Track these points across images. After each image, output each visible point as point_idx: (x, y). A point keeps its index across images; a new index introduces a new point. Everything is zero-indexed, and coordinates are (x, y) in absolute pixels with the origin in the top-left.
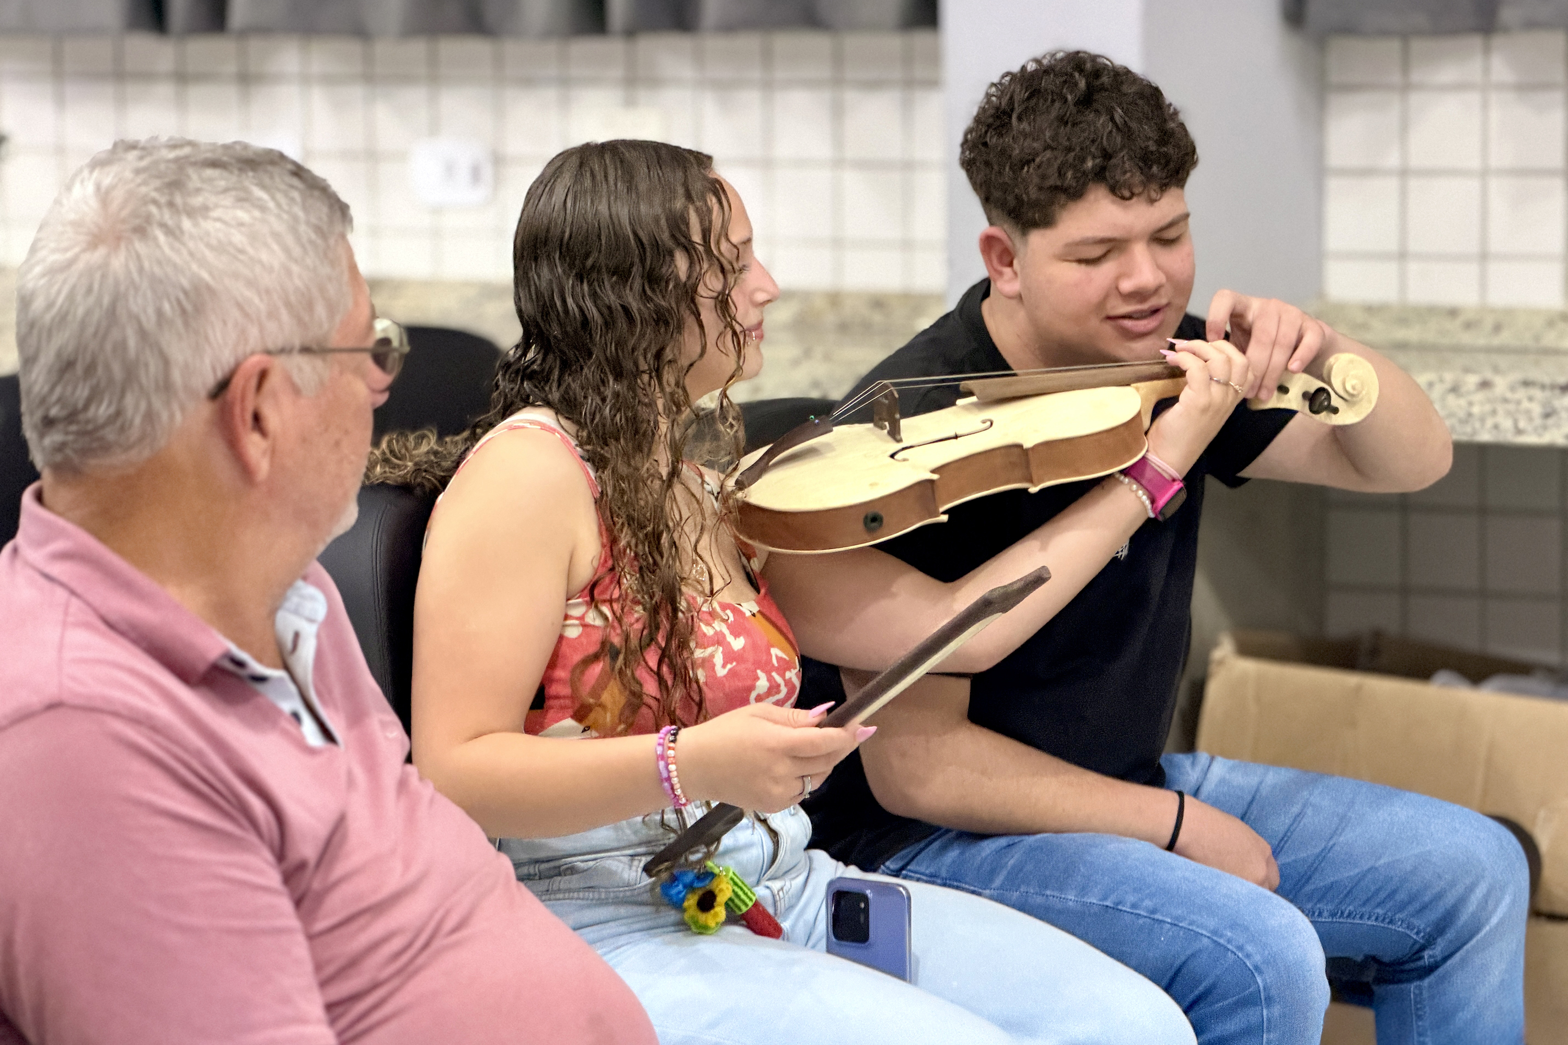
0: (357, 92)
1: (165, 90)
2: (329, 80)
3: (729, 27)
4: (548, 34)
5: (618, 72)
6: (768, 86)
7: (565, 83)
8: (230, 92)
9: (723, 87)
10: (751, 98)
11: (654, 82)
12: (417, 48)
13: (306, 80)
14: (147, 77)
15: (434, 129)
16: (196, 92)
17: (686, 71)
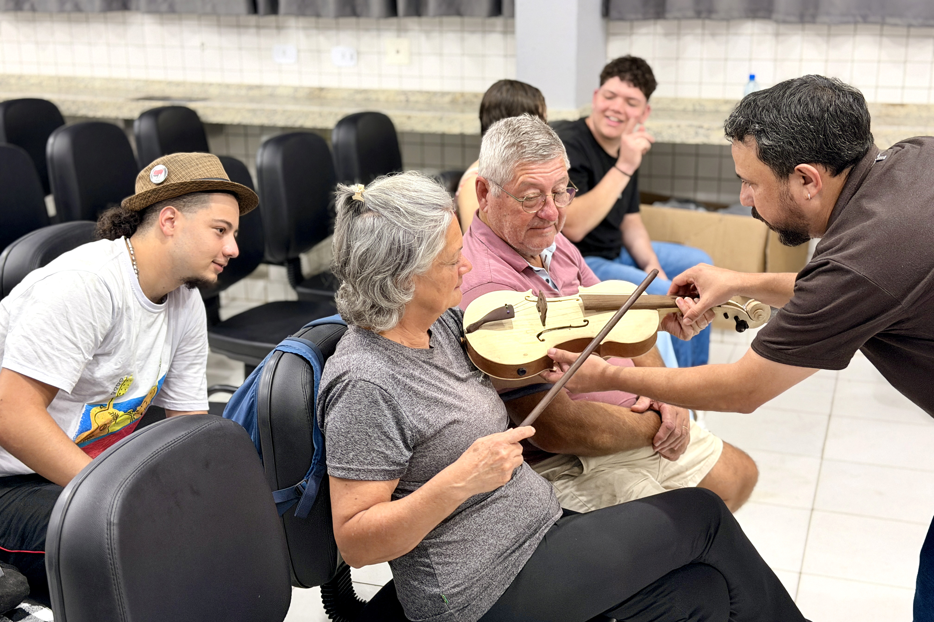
0: (314, 32)
1: (253, 31)
2: (305, 28)
3: (434, 16)
4: (379, 18)
6: (441, 32)
7: (378, 30)
8: (274, 31)
9: (427, 32)
10: (435, 35)
11: (406, 30)
13: (297, 28)
14: (247, 27)
15: (338, 43)
16: (263, 31)
17: (416, 28)
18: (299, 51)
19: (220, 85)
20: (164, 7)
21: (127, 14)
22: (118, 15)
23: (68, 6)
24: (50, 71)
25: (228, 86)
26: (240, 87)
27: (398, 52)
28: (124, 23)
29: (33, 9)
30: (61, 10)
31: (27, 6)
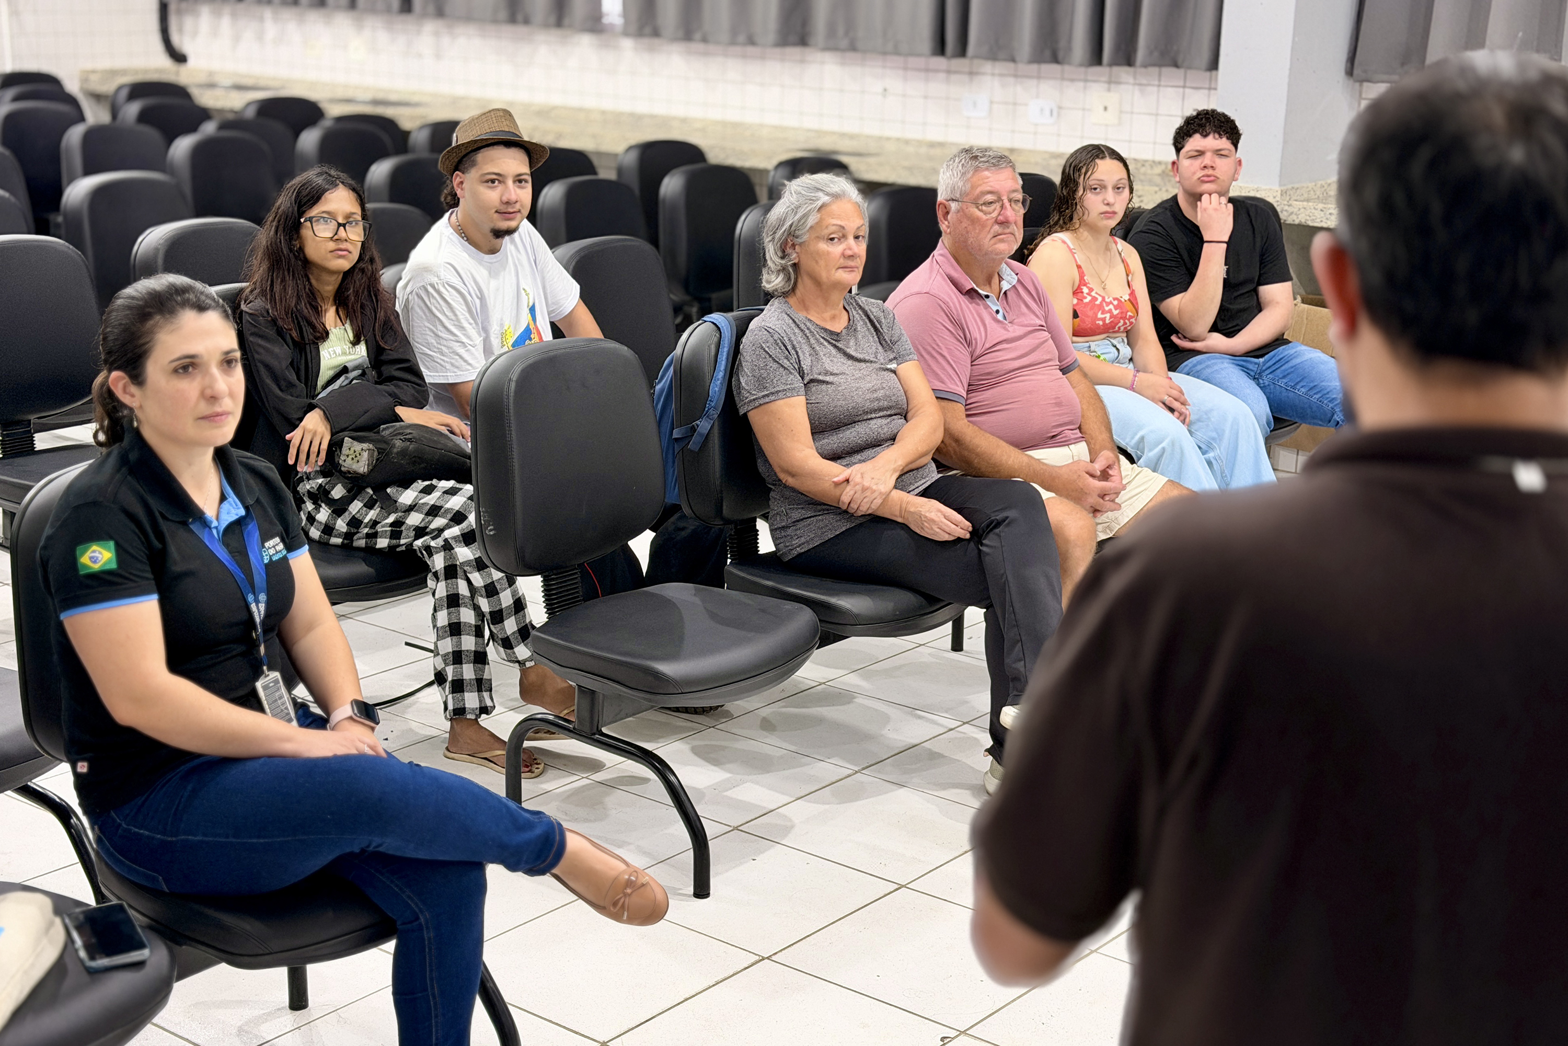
0: (1011, 80)
1: (942, 76)
2: (1001, 75)
3: (1145, 66)
4: (1081, 65)
5: (1105, 79)
6: (1159, 86)
7: (1086, 81)
8: (966, 78)
9: (1143, 87)
10: (1152, 90)
11: (1117, 82)
12: (1034, 67)
13: (993, 75)
14: (936, 71)
15: (1037, 96)
16: (954, 77)
17: (1130, 80)
18: (992, 102)
19: (898, 139)
20: (844, 43)
21: (807, 50)
22: (794, 52)
23: (741, 38)
24: (715, 115)
25: (907, 142)
26: (920, 143)
27: (1106, 109)
28: (802, 61)
29: (705, 40)
30: (733, 43)
31: (698, 36)
